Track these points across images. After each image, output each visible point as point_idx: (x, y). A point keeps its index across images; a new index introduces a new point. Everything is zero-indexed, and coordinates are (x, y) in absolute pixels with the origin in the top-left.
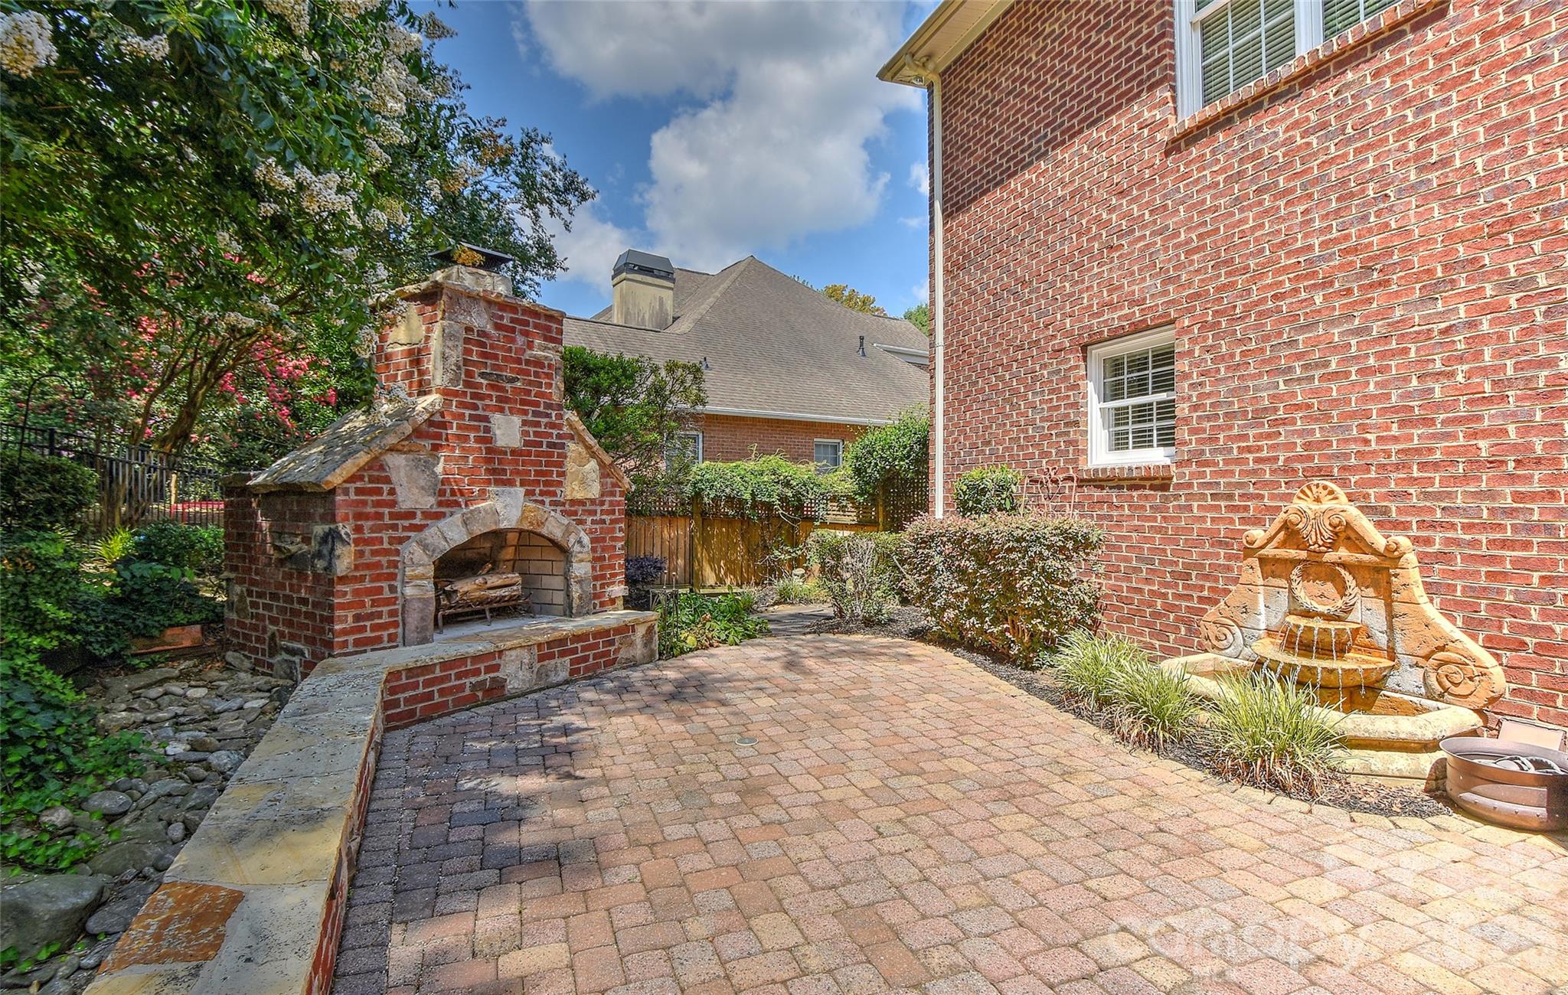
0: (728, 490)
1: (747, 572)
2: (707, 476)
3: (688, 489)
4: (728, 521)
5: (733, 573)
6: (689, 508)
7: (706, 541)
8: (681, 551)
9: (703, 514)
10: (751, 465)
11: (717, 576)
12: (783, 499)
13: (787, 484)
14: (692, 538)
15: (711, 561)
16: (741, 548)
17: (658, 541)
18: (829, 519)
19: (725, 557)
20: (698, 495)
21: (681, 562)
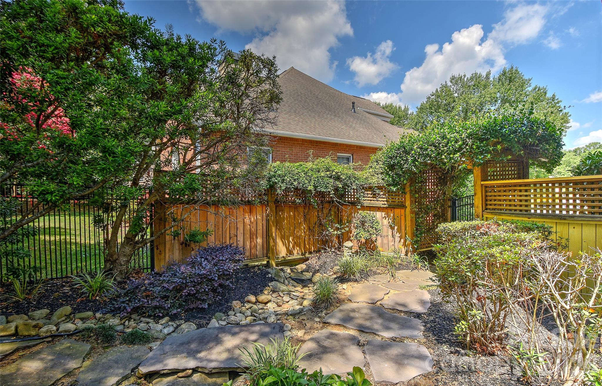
0: (295, 183)
1: (309, 244)
2: (279, 172)
3: (264, 183)
4: (294, 206)
5: (300, 246)
6: (266, 198)
7: (278, 224)
8: (260, 232)
9: (276, 202)
10: (309, 165)
11: (288, 249)
12: (336, 189)
13: (338, 178)
14: (268, 221)
15: (283, 238)
16: (304, 226)
17: (240, 226)
18: (366, 203)
19: (293, 234)
20: (272, 187)
21: (259, 240)
